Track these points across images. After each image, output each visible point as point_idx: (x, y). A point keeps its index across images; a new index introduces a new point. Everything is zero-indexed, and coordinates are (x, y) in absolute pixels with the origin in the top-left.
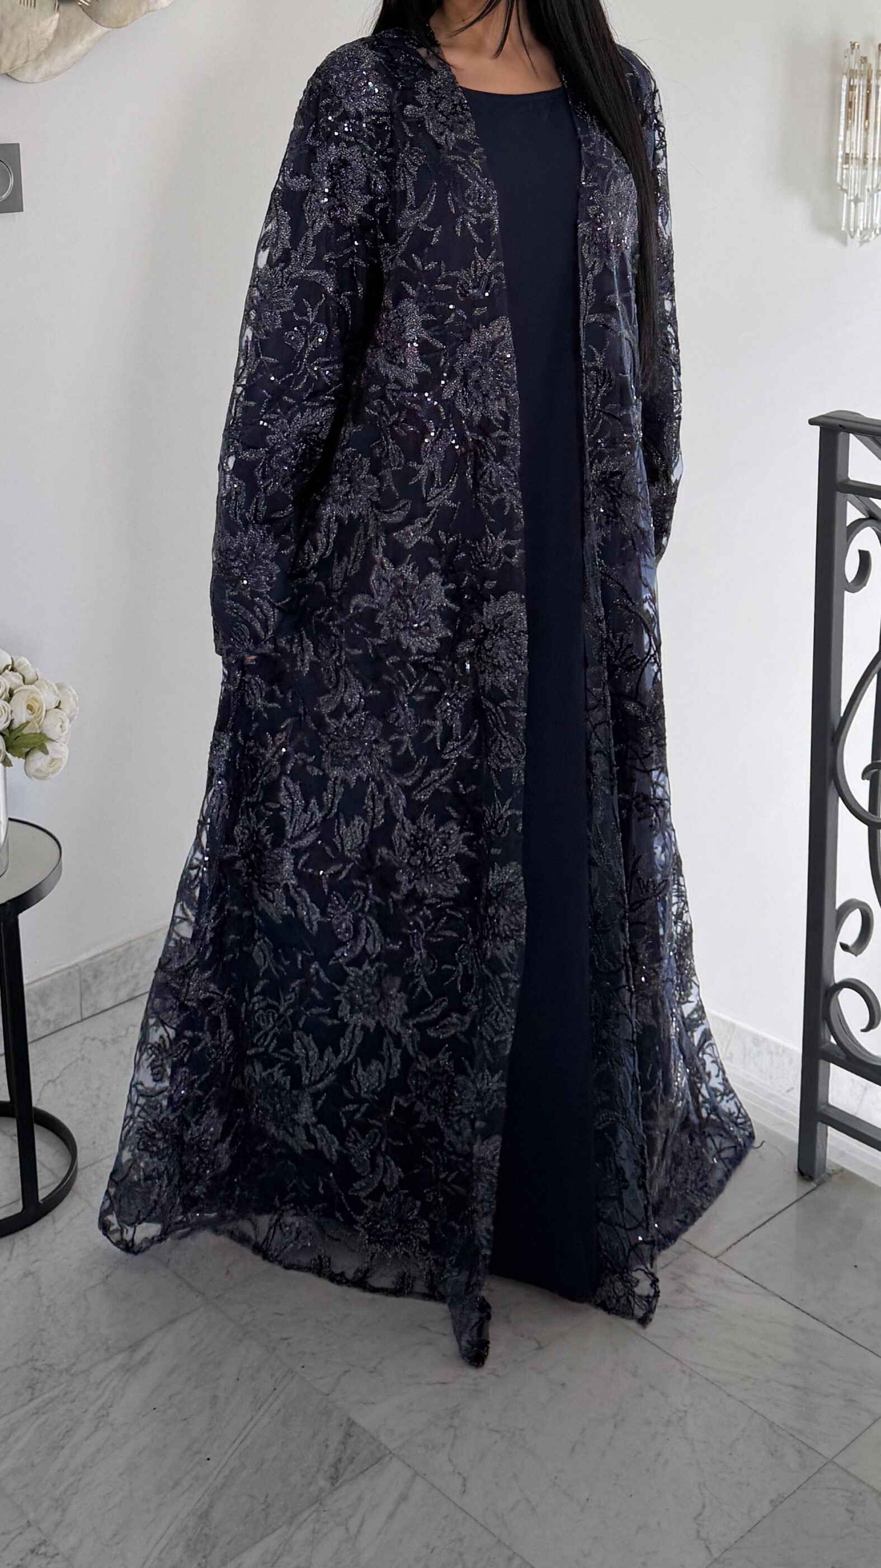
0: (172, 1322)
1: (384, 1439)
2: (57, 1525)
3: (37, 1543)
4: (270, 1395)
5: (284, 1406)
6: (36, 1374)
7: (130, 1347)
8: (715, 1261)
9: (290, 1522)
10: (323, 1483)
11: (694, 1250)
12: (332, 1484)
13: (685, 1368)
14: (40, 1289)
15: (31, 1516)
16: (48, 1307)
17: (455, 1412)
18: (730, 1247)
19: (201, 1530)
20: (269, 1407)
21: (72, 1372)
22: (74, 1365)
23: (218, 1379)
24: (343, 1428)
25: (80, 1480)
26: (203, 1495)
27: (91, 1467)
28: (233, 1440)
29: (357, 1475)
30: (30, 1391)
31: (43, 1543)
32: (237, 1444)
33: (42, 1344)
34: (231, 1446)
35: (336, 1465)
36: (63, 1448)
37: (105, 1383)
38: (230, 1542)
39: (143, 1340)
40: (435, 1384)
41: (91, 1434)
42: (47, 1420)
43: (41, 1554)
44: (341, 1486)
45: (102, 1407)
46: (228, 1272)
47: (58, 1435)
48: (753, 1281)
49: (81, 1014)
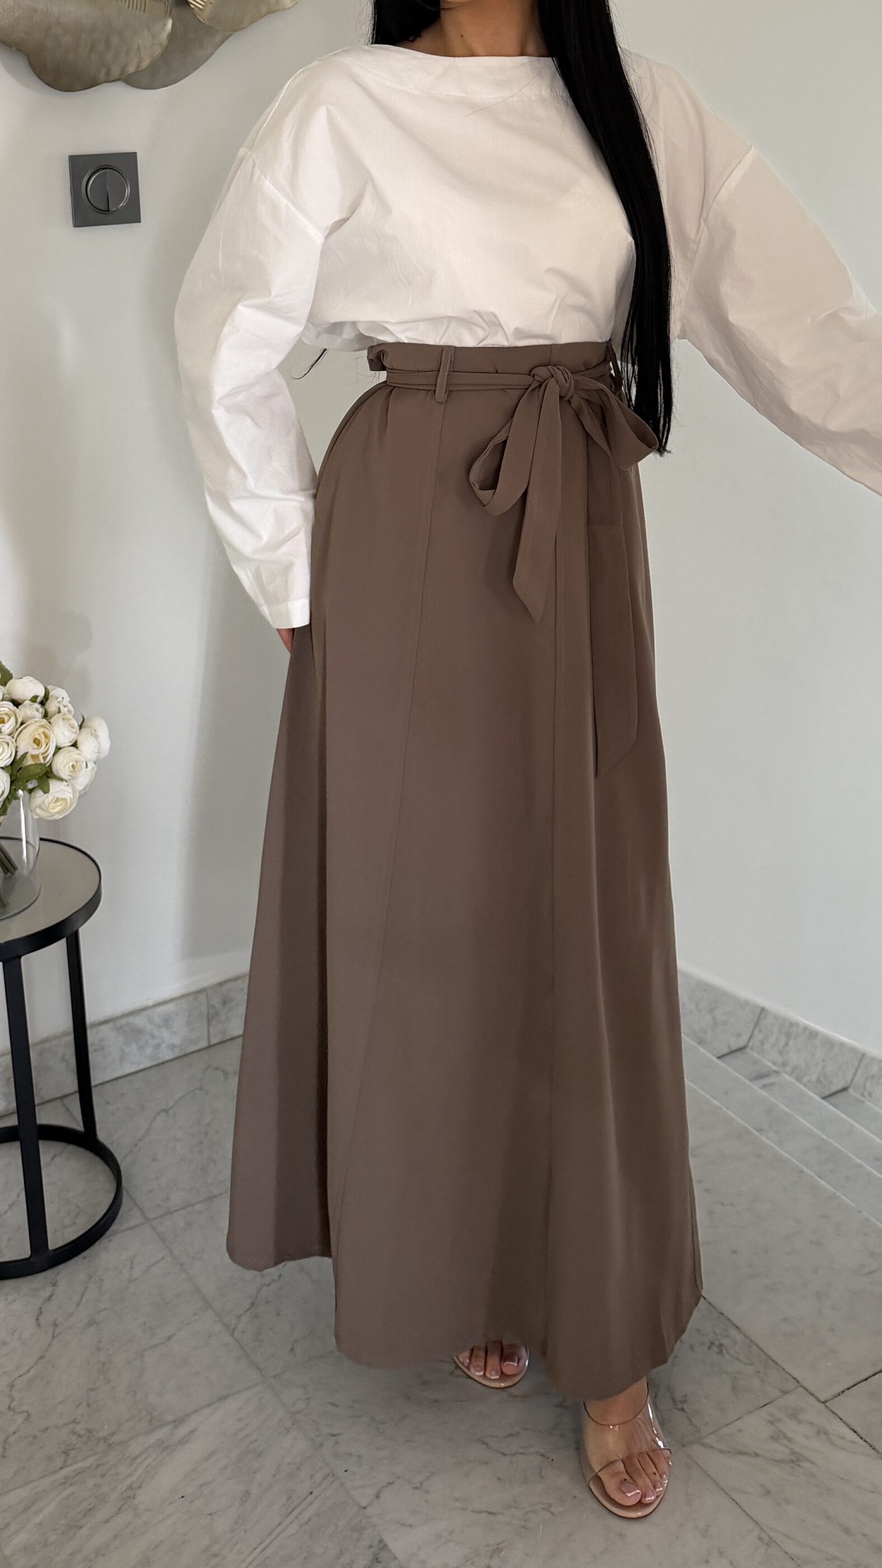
0: (223, 1398)
4: (305, 1499)
5: (317, 1515)
6: (74, 1439)
7: (175, 1421)
8: (822, 1406)
11: (801, 1389)
14: (100, 1342)
16: (104, 1364)
17: (497, 1550)
18: (843, 1392)
20: (300, 1513)
21: (110, 1442)
22: (113, 1434)
23: (255, 1472)
24: (372, 1550)
27: (105, 1555)
30: (62, 1458)
32: (258, 1550)
33: (89, 1404)
36: (80, 1528)
37: (138, 1461)
39: (188, 1415)
40: (480, 1512)
41: (112, 1517)
42: (73, 1493)
45: (131, 1487)
46: (292, 1350)
47: (80, 1513)
48: (861, 1438)
49: (209, 1040)
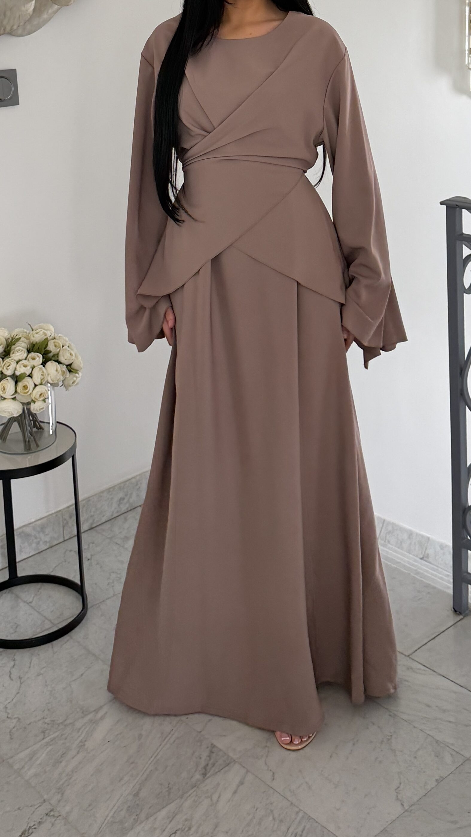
1: (231, 754)
2: (59, 801)
3: (49, 810)
4: (170, 733)
5: (178, 739)
6: (46, 726)
7: (95, 711)
8: (408, 658)
9: (182, 798)
10: (198, 776)
12: (204, 777)
13: (391, 714)
14: (46, 682)
15: (46, 797)
16: (51, 691)
17: (268, 739)
18: (416, 650)
19: (135, 802)
20: (169, 739)
21: (65, 724)
22: (65, 720)
24: (209, 749)
25: (70, 779)
26: (135, 784)
27: (76, 772)
28: (151, 756)
29: (217, 773)
30: (42, 734)
31: (52, 810)
32: (153, 758)
33: (49, 710)
34: (149, 760)
35: (205, 768)
36: (61, 762)
37: (82, 729)
38: (150, 808)
39: (100, 707)
41: (76, 755)
42: (52, 749)
43: (51, 816)
44: (209, 777)
45: (81, 742)
47: (59, 756)
48: (428, 668)
49: (64, 537)
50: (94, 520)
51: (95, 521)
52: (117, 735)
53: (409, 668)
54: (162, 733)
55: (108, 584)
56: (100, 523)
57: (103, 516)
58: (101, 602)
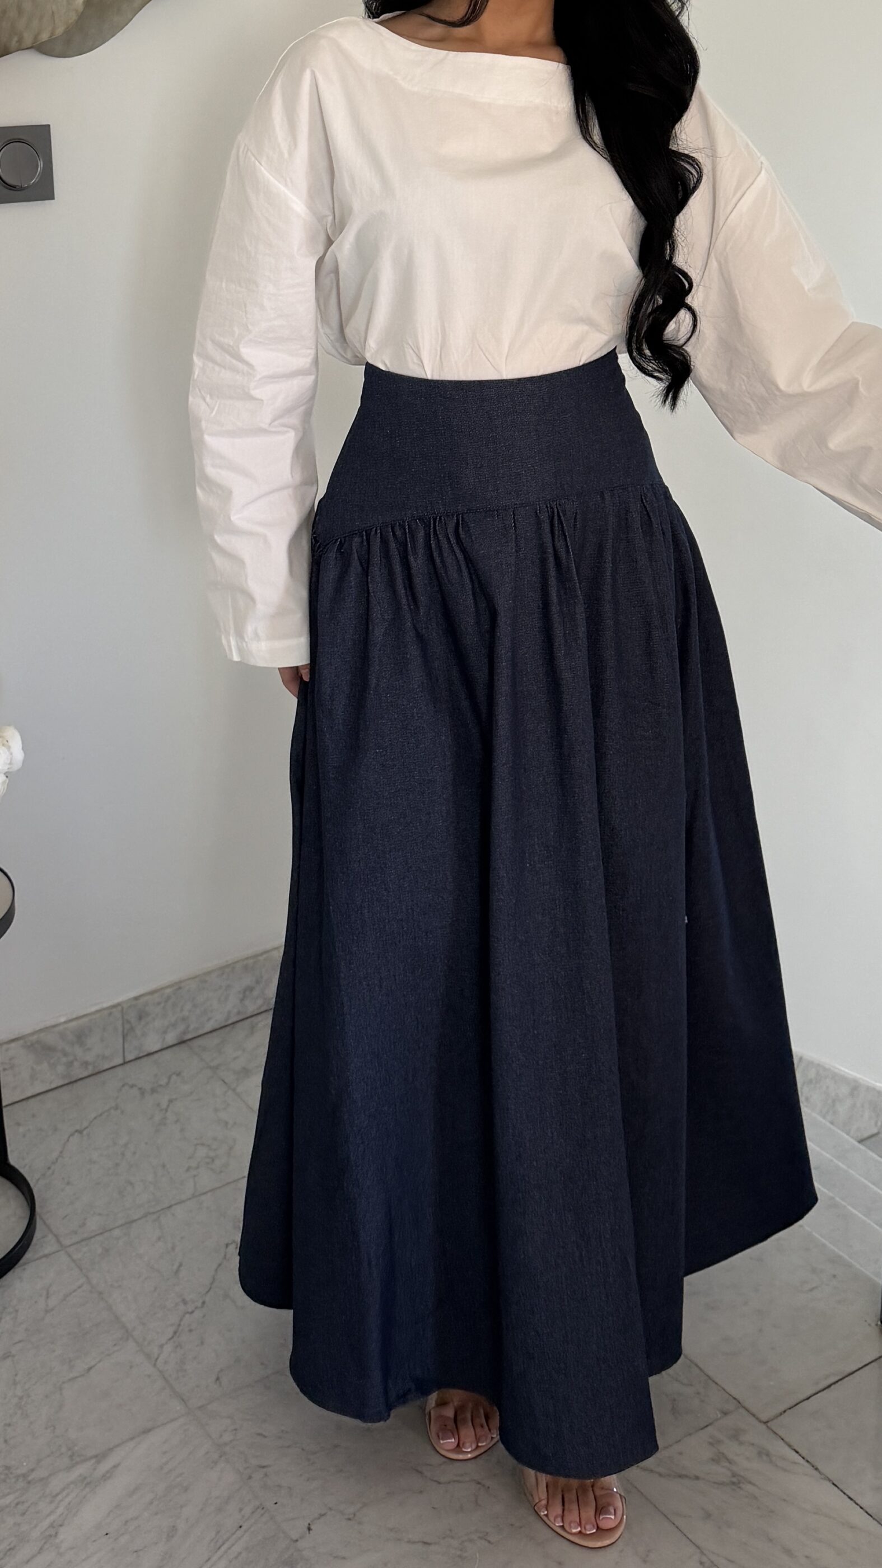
5: (247, 1549)
7: (96, 1456)
8: (764, 1427)
11: (742, 1410)
16: (21, 1398)
18: (785, 1411)
21: (30, 1478)
22: (33, 1470)
39: (111, 1450)
40: (416, 1542)
41: (33, 1557)
45: (52, 1526)
46: (218, 1379)
48: (803, 1458)
49: (124, 1056)
50: (188, 1027)
51: (192, 1027)
52: (127, 1522)
53: (763, 1454)
54: (218, 1532)
55: (188, 1169)
56: (201, 1032)
57: (209, 1019)
58: (163, 1209)
